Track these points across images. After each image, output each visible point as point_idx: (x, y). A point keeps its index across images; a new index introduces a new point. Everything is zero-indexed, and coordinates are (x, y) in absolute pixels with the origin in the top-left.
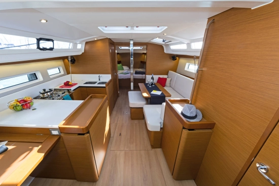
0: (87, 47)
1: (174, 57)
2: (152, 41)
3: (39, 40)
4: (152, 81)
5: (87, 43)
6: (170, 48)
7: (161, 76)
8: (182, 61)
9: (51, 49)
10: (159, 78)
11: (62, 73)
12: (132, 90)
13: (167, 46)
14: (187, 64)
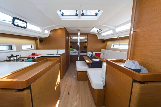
0: (52, 33)
1: (104, 41)
2: (90, 31)
3: (14, 19)
4: (92, 54)
5: (52, 31)
6: (101, 35)
7: (97, 52)
8: (109, 43)
9: (25, 28)
10: (96, 53)
11: (33, 48)
12: (79, 61)
13: (99, 34)
14: (112, 45)
